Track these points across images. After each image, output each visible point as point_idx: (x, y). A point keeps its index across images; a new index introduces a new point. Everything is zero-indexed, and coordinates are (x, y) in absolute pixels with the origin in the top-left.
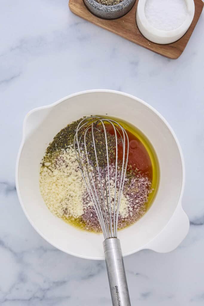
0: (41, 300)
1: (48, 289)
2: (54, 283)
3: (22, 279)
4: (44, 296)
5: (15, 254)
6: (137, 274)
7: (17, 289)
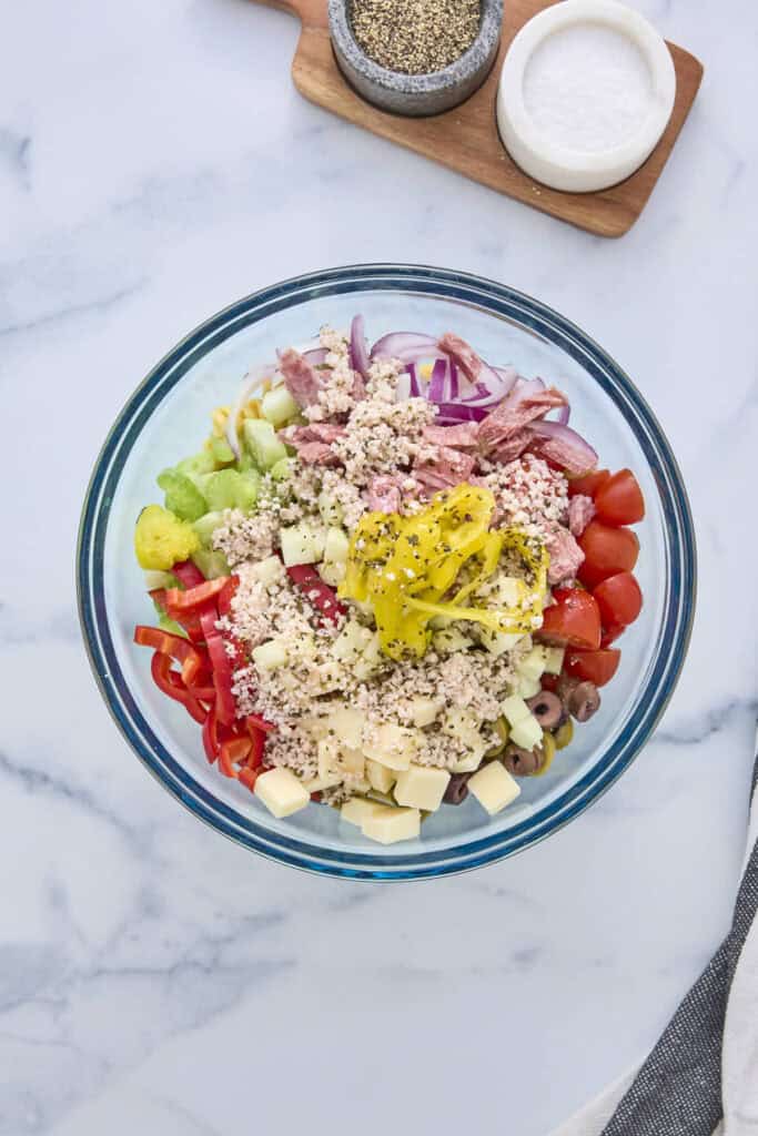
0: (208, 971)
1: (229, 940)
2: (247, 918)
3: (149, 906)
4: (215, 961)
5: (129, 832)
6: (501, 892)
7: (135, 938)
